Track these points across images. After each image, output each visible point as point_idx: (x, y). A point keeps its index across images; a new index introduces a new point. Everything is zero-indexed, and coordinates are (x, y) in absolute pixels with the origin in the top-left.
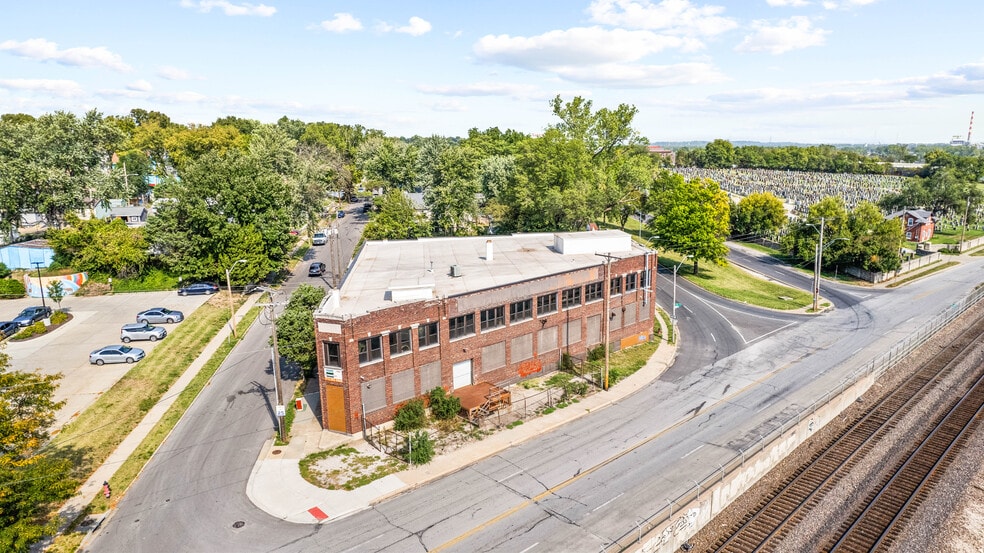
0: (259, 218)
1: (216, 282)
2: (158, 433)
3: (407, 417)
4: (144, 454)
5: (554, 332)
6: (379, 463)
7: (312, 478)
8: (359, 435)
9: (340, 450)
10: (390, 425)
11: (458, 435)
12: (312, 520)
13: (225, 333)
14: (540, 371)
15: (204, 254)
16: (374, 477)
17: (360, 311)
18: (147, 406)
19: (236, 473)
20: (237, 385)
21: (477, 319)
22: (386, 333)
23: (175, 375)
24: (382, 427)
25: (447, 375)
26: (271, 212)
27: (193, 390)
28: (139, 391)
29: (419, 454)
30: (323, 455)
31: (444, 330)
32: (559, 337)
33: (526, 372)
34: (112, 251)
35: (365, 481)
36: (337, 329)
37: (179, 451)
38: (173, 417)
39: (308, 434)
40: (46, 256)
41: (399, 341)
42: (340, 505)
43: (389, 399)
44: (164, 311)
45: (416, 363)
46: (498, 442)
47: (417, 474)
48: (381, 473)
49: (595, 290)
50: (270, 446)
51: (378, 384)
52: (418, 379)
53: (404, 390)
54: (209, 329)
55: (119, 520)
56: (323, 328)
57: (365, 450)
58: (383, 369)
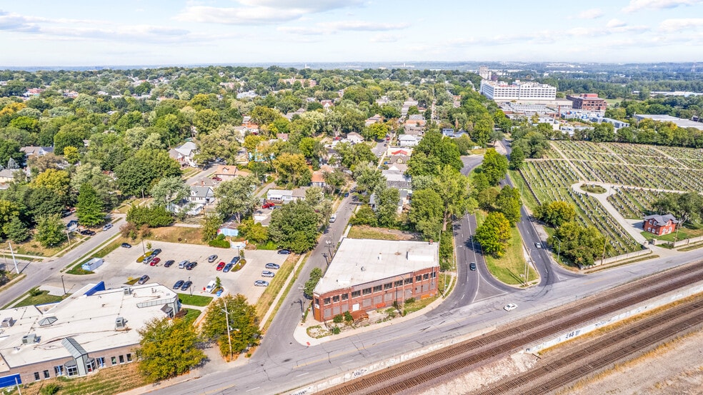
0: (306, 228)
1: (289, 250)
2: (273, 314)
3: (337, 319)
4: (270, 320)
5: (391, 295)
6: (326, 332)
7: (308, 333)
8: (323, 323)
9: (317, 327)
10: (332, 320)
11: (350, 326)
12: (307, 345)
13: (292, 275)
14: (385, 306)
15: (287, 240)
16: (324, 336)
17: (325, 291)
18: (270, 304)
19: (292, 329)
20: (294, 299)
21: (362, 292)
22: (332, 297)
23: (277, 293)
24: (329, 321)
25: (351, 307)
26: (310, 226)
27: (282, 299)
28: (268, 298)
29: (336, 331)
30: (313, 327)
31: (350, 296)
32: (393, 296)
33: (379, 307)
34: (256, 235)
35: (321, 337)
36: (318, 296)
37: (279, 320)
38: (277, 309)
39: (311, 321)
40: (236, 233)
41: (336, 298)
42: (315, 342)
43: (332, 314)
44: (274, 265)
45: (341, 305)
46: (361, 330)
47: (335, 337)
48: (326, 335)
49: (410, 280)
50: (300, 322)
51: (329, 310)
52: (341, 309)
53: (337, 312)
54: (287, 272)
55: (266, 337)
56: (315, 295)
57: (324, 327)
58: (330, 306)
